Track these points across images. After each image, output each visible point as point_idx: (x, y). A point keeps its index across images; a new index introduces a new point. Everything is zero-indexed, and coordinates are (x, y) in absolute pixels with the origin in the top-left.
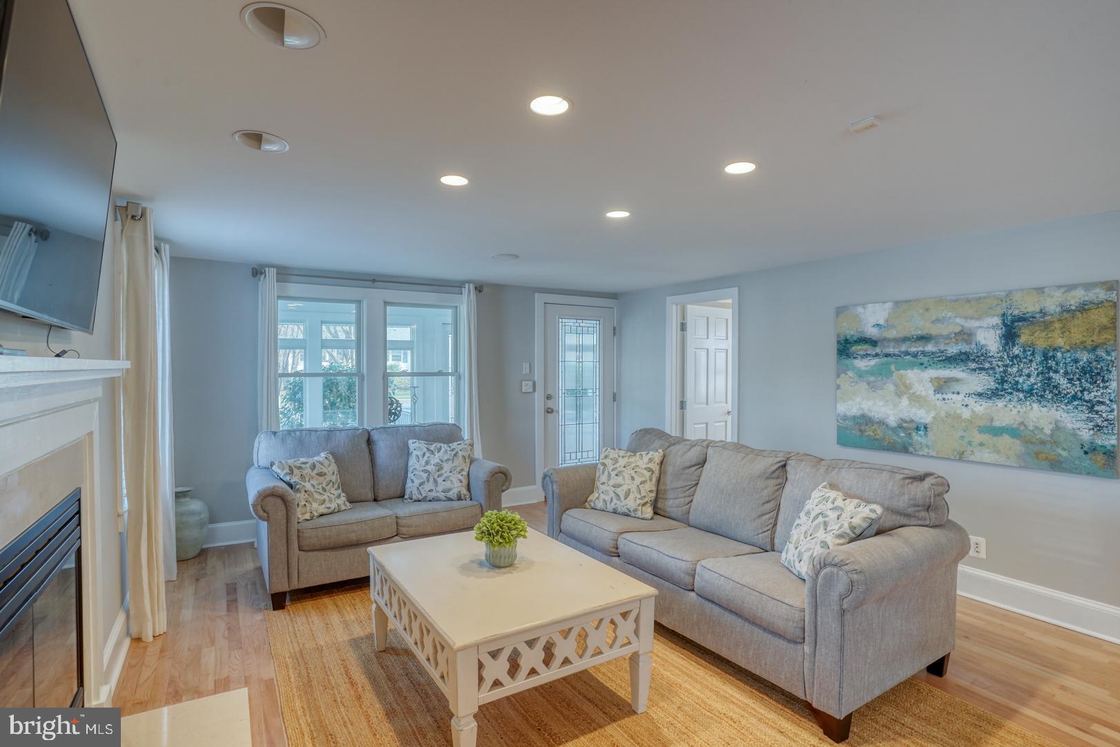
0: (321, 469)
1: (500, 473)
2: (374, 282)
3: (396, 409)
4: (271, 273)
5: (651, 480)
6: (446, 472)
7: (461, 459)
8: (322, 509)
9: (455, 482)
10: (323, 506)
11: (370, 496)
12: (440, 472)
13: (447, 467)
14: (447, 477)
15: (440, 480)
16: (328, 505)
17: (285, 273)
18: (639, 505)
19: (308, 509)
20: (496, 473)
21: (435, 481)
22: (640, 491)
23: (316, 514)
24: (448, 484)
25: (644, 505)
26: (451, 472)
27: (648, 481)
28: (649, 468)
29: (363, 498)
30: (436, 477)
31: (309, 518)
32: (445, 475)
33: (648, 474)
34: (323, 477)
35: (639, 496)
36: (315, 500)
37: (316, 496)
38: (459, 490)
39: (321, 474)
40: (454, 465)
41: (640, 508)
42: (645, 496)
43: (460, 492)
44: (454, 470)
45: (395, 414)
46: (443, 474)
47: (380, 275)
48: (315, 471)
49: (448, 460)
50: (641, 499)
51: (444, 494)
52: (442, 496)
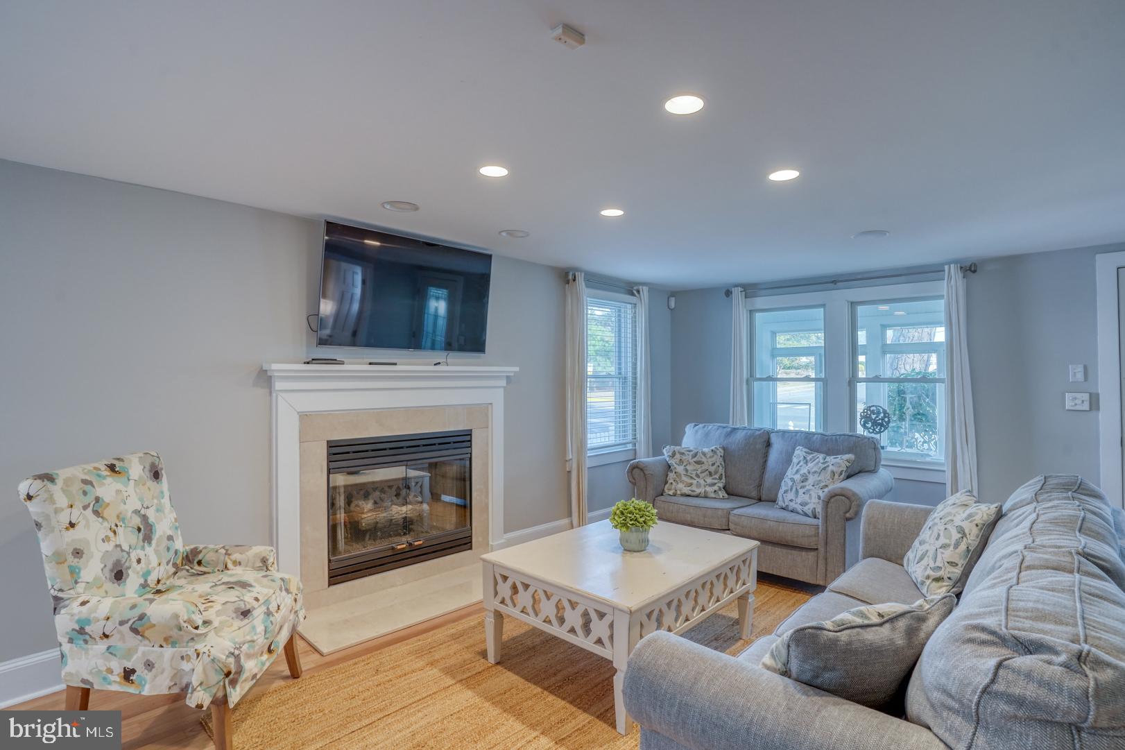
0: (701, 458)
1: (843, 496)
2: (835, 284)
3: (882, 419)
4: (737, 292)
5: (957, 545)
6: (809, 485)
7: (829, 473)
8: (686, 490)
9: (813, 498)
10: (689, 488)
11: (754, 494)
12: (804, 484)
13: (811, 479)
14: (808, 490)
15: (801, 491)
16: (694, 488)
17: (750, 290)
18: (928, 577)
19: (673, 487)
20: (836, 495)
21: (797, 491)
22: (936, 558)
23: (679, 492)
24: (806, 497)
25: (938, 579)
26: (813, 486)
27: (952, 547)
28: (961, 527)
29: (745, 494)
30: (798, 488)
31: (671, 494)
32: (807, 487)
33: (956, 536)
34: (700, 466)
35: (932, 565)
36: (682, 482)
37: (684, 478)
38: (815, 506)
39: (698, 463)
40: (820, 478)
41: (928, 582)
42: (940, 568)
43: (815, 509)
44: (818, 484)
45: (881, 425)
46: (805, 486)
47: (842, 275)
48: (695, 459)
49: (815, 472)
50: (933, 569)
51: (801, 507)
52: (799, 508)
